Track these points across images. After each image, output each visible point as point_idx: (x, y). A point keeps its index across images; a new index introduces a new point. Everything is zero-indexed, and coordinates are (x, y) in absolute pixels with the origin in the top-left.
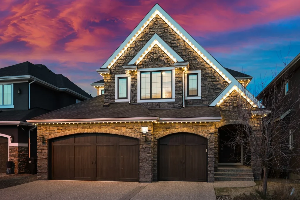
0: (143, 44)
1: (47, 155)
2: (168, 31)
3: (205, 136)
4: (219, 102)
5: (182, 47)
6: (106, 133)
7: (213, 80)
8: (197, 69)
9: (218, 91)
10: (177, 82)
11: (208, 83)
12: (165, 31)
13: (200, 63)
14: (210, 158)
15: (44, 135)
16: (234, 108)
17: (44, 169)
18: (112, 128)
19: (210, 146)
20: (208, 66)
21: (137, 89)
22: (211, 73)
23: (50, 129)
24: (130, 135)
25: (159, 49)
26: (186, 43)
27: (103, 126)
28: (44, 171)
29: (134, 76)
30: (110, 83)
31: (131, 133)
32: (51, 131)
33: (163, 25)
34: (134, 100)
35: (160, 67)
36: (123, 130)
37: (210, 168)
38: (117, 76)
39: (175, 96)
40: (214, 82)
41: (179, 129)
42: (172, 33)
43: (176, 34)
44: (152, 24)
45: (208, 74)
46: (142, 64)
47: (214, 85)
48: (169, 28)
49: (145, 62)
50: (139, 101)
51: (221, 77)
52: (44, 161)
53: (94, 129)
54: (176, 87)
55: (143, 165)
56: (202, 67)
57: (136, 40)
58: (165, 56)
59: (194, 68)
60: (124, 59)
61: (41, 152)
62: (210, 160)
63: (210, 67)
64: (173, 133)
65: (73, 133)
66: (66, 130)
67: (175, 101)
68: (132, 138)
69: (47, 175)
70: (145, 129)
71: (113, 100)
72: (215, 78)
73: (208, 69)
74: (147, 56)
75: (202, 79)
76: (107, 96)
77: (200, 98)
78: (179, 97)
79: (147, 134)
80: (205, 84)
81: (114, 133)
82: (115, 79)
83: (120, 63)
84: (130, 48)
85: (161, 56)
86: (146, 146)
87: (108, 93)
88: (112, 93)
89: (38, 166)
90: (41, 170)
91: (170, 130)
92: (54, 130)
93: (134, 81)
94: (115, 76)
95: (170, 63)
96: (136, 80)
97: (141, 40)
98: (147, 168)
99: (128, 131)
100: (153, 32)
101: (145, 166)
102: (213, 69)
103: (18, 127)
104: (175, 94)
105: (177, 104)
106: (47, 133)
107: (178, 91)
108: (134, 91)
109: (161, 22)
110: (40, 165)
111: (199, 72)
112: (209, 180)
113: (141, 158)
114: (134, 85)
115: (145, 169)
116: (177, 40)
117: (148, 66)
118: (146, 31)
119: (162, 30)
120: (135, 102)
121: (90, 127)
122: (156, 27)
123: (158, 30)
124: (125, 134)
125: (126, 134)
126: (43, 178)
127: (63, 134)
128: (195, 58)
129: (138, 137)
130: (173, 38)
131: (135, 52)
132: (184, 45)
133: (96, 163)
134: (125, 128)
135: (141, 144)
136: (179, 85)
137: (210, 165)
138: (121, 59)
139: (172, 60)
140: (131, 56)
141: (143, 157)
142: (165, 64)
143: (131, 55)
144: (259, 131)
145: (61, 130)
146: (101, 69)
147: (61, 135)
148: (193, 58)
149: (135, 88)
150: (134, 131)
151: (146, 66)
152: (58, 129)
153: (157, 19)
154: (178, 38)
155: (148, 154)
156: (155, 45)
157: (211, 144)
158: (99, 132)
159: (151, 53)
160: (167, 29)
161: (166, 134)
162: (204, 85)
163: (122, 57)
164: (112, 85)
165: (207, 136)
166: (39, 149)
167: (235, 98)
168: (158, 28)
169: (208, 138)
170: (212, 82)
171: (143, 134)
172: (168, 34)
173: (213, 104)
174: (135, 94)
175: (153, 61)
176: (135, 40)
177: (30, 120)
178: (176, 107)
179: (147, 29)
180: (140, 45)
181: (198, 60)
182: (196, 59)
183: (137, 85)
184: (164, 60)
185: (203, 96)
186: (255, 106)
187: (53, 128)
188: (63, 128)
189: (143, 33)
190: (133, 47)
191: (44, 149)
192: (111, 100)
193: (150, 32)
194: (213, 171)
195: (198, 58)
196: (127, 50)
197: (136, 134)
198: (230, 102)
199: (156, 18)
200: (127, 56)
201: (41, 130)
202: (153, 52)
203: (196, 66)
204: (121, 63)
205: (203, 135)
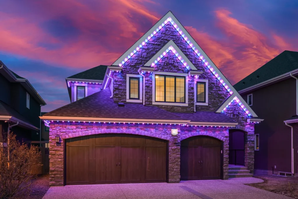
0: (155, 47)
1: (63, 157)
2: (179, 39)
3: (222, 139)
4: (223, 109)
5: (192, 57)
6: (134, 134)
7: (218, 90)
8: (204, 78)
9: (222, 100)
10: (190, 88)
11: (214, 92)
12: (177, 39)
13: (207, 73)
14: (225, 158)
15: (58, 134)
16: (234, 115)
17: (59, 174)
18: (141, 129)
19: (225, 148)
20: (213, 77)
21: (152, 91)
22: (217, 83)
23: (67, 128)
24: (160, 137)
25: (173, 55)
26: (195, 53)
27: (132, 126)
28: (59, 176)
29: (149, 78)
30: (121, 81)
31: (160, 135)
32: (68, 130)
33: (174, 32)
34: (149, 102)
35: (174, 72)
36: (152, 131)
37: (225, 167)
38: (128, 76)
39: (188, 101)
40: (218, 92)
41: (200, 132)
42: (183, 42)
43: (186, 44)
44: (164, 29)
45: (214, 84)
46: (157, 67)
47: (219, 94)
48: (180, 36)
49: (160, 65)
50: (154, 103)
51: (224, 88)
52: (59, 164)
53: (122, 129)
54: (189, 93)
55: (172, 166)
56: (209, 77)
57: (149, 42)
58: (179, 63)
59: (202, 77)
60: (136, 59)
61: (54, 153)
62: (225, 160)
63: (216, 78)
64: (195, 135)
65: (97, 133)
66: (88, 130)
67: (188, 106)
68: (162, 139)
69: (63, 180)
70: (175, 132)
71: (124, 100)
72: (219, 88)
73: (214, 79)
74: (162, 60)
75: (209, 88)
76: (118, 95)
77: (207, 104)
78: (192, 102)
79: (176, 136)
80: (212, 93)
81: (143, 134)
82: (126, 79)
83: (131, 63)
84: (142, 49)
85: (175, 62)
86: (175, 148)
87: (119, 92)
88: (123, 92)
89: (50, 170)
90: (54, 175)
91: (192, 133)
92: (73, 129)
93: (149, 82)
94: (126, 75)
95: (184, 70)
96: (150, 82)
97: (153, 43)
98: (176, 169)
99: (158, 133)
100: (165, 38)
101: (174, 167)
102: (218, 80)
103: (6, 123)
104: (188, 99)
105: (190, 109)
106: (63, 132)
107: (191, 97)
108: (149, 93)
109: (173, 29)
110: (53, 169)
111: (207, 81)
112: (224, 178)
113: (171, 159)
114: (149, 87)
115: (175, 170)
116: (188, 49)
117: (162, 70)
118: (158, 36)
119: (173, 37)
120: (151, 103)
121: (117, 127)
122: (168, 33)
123: (170, 37)
124: (154, 136)
125: (156, 136)
126: (58, 184)
127: (84, 133)
128: (203, 68)
129: (168, 139)
130: (184, 47)
131: (147, 54)
132: (193, 54)
133: (120, 165)
134: (154, 130)
135: (170, 145)
136: (192, 91)
137: (225, 164)
138: (133, 59)
139: (185, 67)
140: (143, 58)
141: (172, 158)
142: (179, 70)
143: (144, 56)
144: (252, 135)
145: (82, 129)
146: (111, 66)
147: (82, 135)
148: (202, 68)
149: (150, 90)
150: (164, 133)
151: (161, 69)
152: (77, 128)
153: (169, 26)
154: (188, 47)
155: (177, 156)
156: (170, 51)
157: (226, 146)
158: (127, 133)
159: (166, 58)
160: (178, 37)
161: (188, 137)
162: (210, 93)
163: (134, 57)
164: (122, 84)
165: (223, 139)
166: (51, 151)
167: (235, 107)
168: (169, 35)
169: (224, 141)
170: (217, 91)
171: (172, 135)
172: (179, 41)
173: (218, 111)
174: (150, 96)
175: (167, 66)
176: (147, 42)
177: (43, 116)
178: (189, 112)
179: (159, 34)
180: (152, 48)
181: (205, 70)
182: (204, 70)
183: (152, 87)
184: (178, 66)
185: (209, 103)
186: (249, 115)
187: (71, 127)
188: (83, 127)
189: (154, 36)
190: (145, 49)
191: (59, 151)
192: (122, 100)
193: (162, 37)
194: (227, 169)
195: (206, 68)
196: (139, 51)
197: (166, 136)
198: (231, 110)
199: (168, 24)
200: (139, 57)
201: (54, 129)
202: (168, 57)
203: (204, 76)
204: (133, 63)
205: (219, 138)
